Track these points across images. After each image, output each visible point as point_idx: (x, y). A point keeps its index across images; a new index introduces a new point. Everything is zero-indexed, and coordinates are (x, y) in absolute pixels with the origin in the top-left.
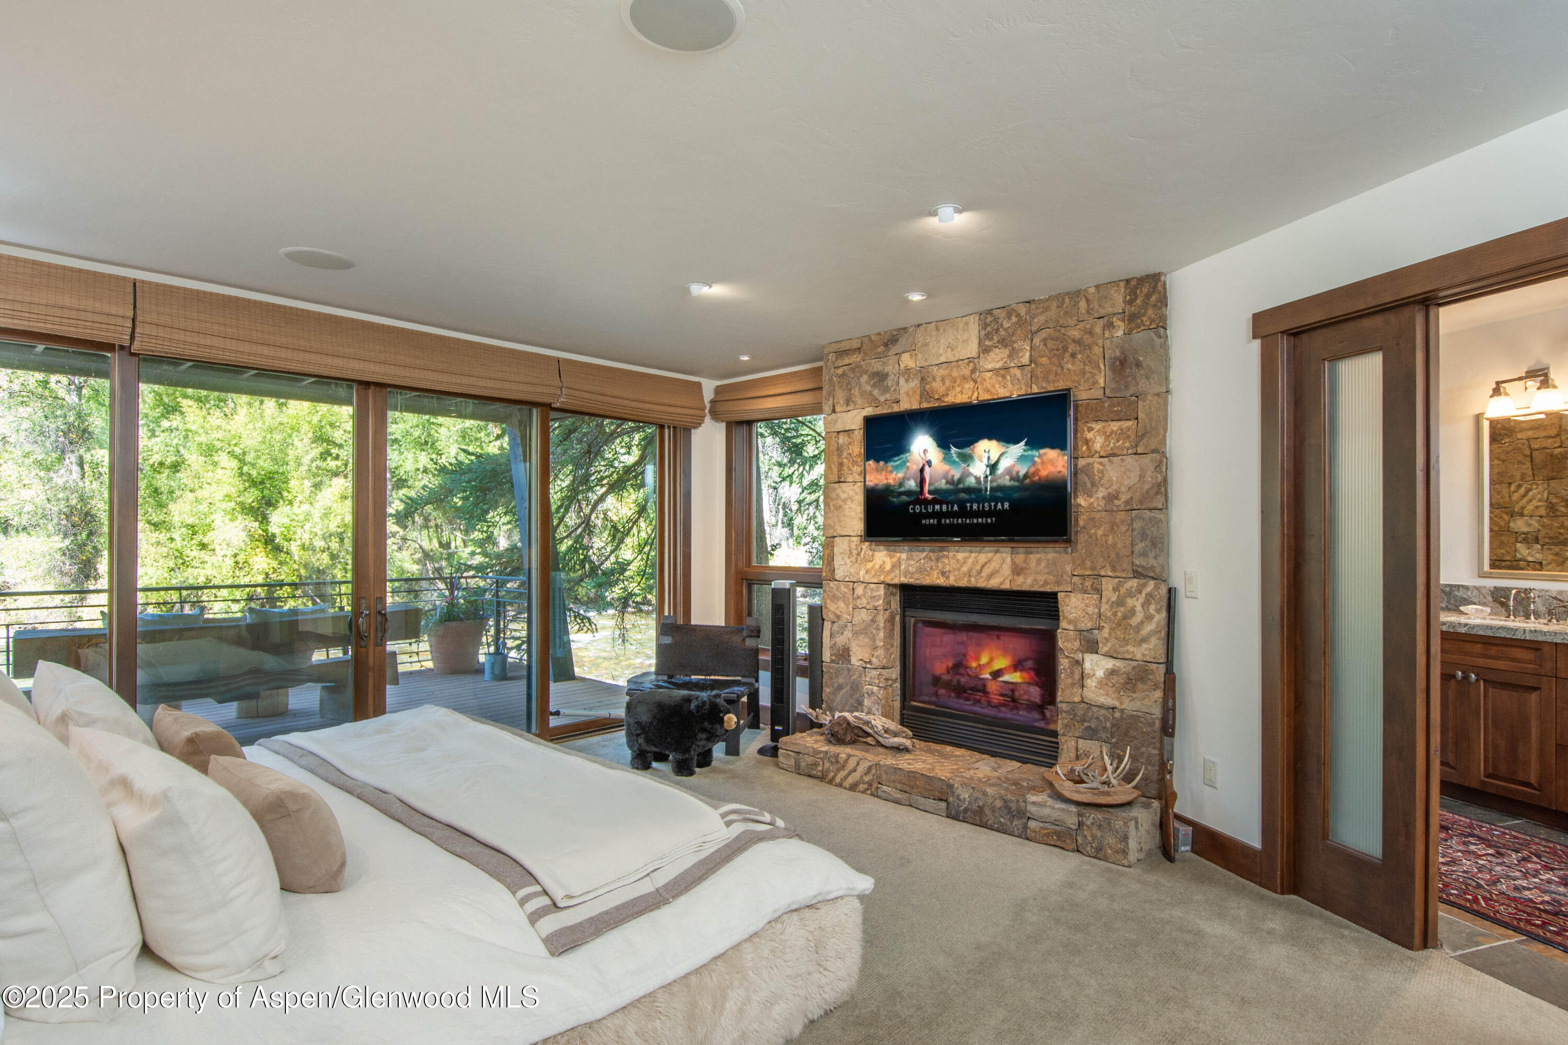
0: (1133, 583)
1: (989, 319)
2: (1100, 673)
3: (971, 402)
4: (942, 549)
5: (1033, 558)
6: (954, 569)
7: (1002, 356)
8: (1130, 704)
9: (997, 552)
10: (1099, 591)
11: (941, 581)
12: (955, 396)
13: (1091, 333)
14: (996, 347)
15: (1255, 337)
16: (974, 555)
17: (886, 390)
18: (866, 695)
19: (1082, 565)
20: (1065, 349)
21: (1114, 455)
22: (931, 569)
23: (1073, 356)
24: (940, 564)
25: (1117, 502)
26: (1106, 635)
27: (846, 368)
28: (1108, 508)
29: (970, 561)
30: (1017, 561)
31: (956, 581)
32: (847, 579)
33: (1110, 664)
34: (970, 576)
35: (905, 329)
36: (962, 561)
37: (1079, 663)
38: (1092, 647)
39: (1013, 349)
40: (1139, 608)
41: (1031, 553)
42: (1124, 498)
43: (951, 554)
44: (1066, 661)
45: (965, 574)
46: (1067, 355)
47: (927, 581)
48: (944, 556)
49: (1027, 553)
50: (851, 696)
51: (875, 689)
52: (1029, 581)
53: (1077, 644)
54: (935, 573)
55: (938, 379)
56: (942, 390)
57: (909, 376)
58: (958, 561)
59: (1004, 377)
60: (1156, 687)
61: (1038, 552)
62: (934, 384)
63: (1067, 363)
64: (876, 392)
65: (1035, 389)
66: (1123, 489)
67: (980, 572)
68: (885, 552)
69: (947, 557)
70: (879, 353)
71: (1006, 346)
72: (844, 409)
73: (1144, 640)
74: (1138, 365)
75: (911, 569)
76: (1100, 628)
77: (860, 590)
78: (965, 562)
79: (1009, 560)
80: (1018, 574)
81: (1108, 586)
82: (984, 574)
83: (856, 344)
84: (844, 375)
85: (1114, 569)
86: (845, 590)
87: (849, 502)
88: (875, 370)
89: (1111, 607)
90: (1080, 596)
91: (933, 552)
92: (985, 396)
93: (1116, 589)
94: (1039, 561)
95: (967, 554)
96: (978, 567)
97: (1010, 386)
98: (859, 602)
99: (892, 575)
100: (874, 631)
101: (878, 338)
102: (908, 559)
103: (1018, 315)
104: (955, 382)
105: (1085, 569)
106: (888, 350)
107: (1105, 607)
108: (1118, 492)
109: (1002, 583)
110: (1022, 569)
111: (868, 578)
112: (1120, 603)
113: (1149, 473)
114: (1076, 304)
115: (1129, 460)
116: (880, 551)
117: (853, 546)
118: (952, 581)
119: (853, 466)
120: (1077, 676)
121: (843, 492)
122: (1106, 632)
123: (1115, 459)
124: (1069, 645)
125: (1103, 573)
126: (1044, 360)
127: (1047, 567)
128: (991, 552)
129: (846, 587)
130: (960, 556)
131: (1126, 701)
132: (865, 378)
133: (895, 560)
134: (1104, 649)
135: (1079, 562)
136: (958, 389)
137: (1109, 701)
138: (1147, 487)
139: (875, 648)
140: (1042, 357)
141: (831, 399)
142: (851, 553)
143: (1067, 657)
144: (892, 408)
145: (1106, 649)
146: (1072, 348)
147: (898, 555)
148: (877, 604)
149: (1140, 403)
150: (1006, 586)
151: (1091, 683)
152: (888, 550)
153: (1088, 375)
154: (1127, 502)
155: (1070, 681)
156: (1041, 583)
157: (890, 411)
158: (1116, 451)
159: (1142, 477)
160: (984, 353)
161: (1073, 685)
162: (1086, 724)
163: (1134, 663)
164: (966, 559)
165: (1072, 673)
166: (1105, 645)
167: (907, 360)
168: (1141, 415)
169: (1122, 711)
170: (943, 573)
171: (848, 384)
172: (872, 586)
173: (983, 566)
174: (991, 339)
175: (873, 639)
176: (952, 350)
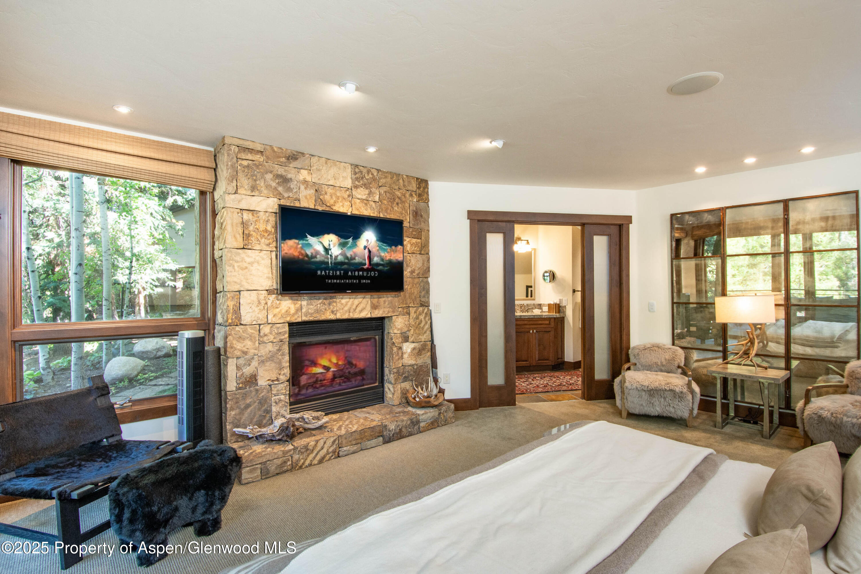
0: (421, 309)
1: (357, 170)
2: (409, 350)
3: (347, 213)
4: (331, 298)
5: (382, 300)
6: (340, 309)
7: (365, 193)
8: (420, 362)
9: (364, 298)
10: (409, 314)
11: (332, 317)
12: (339, 207)
13: (404, 195)
14: (362, 187)
15: (468, 219)
16: (351, 300)
17: (289, 190)
18: (274, 404)
19: (402, 303)
20: (394, 200)
21: (414, 253)
22: (326, 310)
23: (397, 204)
24: (331, 307)
25: (414, 274)
26: (412, 333)
27: (250, 162)
28: (411, 276)
29: (350, 303)
30: (374, 302)
31: (341, 316)
32: (254, 323)
33: (413, 345)
34: (350, 312)
35: (303, 154)
36: (345, 304)
37: (400, 348)
38: (406, 339)
39: (371, 191)
40: (423, 320)
41: (381, 298)
42: (417, 272)
43: (338, 300)
44: (395, 348)
45: (346, 311)
46: (395, 203)
47: (323, 317)
48: (334, 302)
49: (379, 298)
50: (259, 409)
51: (282, 397)
52: (381, 312)
53: (400, 339)
54: (328, 312)
55: (328, 194)
56: (332, 202)
57: (307, 186)
58: (342, 304)
59: (366, 204)
60: (428, 351)
61: (384, 297)
62: (326, 196)
63: (395, 206)
64: (280, 189)
65: (382, 216)
66: (417, 269)
67: (355, 310)
68: (290, 301)
69: (336, 302)
70: (281, 162)
71: (367, 188)
72: (249, 193)
73: (425, 332)
74: (421, 216)
75: (310, 311)
76: (409, 330)
77: (266, 329)
78: (346, 305)
79: (370, 302)
80: (375, 309)
81: (412, 310)
82: (357, 310)
83: (259, 148)
84: (248, 166)
85: (414, 304)
86: (253, 331)
87: (255, 265)
88: (279, 173)
89: (414, 320)
90: (402, 317)
91: (325, 299)
92: (356, 212)
93: (415, 312)
94: (385, 302)
95: (348, 300)
96: (354, 307)
97: (369, 210)
98: (265, 338)
99: (296, 316)
100: (280, 357)
101: (280, 151)
102: (308, 304)
103: (372, 174)
104: (338, 199)
105: (403, 304)
106: (290, 163)
107: (411, 320)
108: (414, 270)
109: (367, 315)
110: (377, 306)
111: (275, 320)
112: (417, 318)
113: (425, 263)
114: (398, 180)
115: (418, 256)
116: (285, 300)
117: (262, 297)
118: (339, 316)
119: (262, 238)
120: (400, 355)
121: (248, 256)
122: (412, 332)
123: (414, 255)
124: (397, 341)
125: (410, 306)
126: (385, 202)
127: (388, 304)
128: (361, 298)
129: (252, 329)
130: (344, 301)
131: (418, 360)
132: (269, 176)
133: (298, 306)
134: (411, 339)
135: (401, 301)
136: (341, 204)
137: (413, 362)
138: (425, 268)
139: (281, 368)
140: (384, 200)
141: (235, 181)
142: (259, 303)
143: (396, 346)
144: (294, 203)
145: (412, 339)
146: (397, 200)
147: (300, 302)
148: (283, 337)
149: (423, 233)
150: (369, 316)
151: (405, 356)
152: (292, 299)
153: (403, 215)
154: (418, 274)
155: (397, 358)
156: (386, 312)
157: (292, 205)
158: (414, 252)
159: (423, 264)
160: (354, 188)
161: (399, 359)
162: (404, 375)
163: (422, 343)
164: (347, 303)
165: (398, 354)
166: (411, 337)
167: (304, 174)
168: (423, 238)
169: (417, 365)
170: (333, 312)
171: (252, 176)
172: (278, 325)
173: (357, 306)
174: (359, 182)
175: (280, 363)
176: (335, 179)
